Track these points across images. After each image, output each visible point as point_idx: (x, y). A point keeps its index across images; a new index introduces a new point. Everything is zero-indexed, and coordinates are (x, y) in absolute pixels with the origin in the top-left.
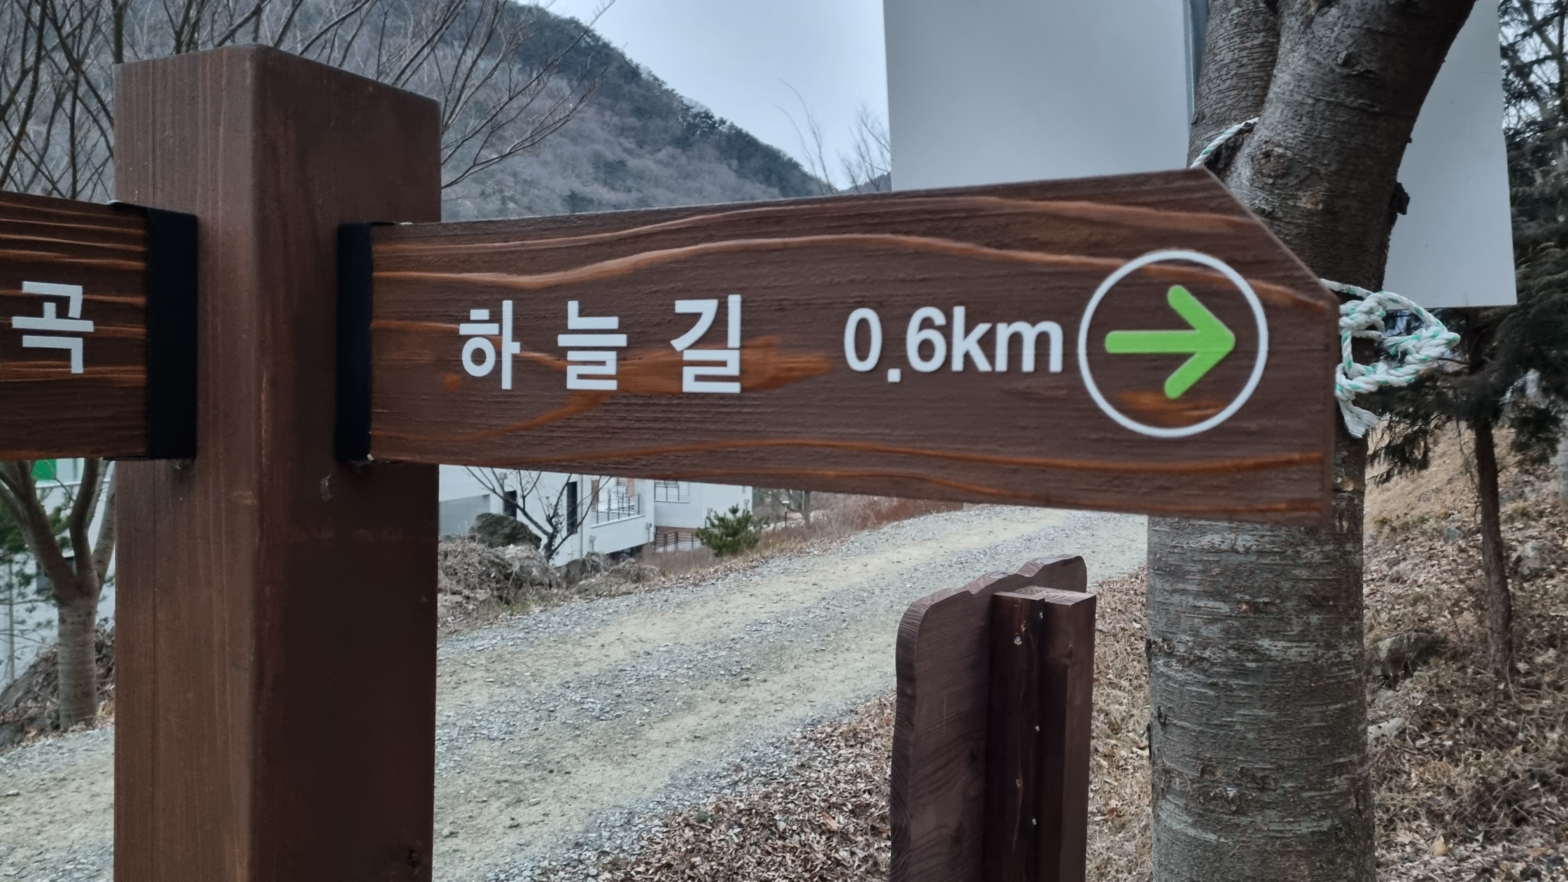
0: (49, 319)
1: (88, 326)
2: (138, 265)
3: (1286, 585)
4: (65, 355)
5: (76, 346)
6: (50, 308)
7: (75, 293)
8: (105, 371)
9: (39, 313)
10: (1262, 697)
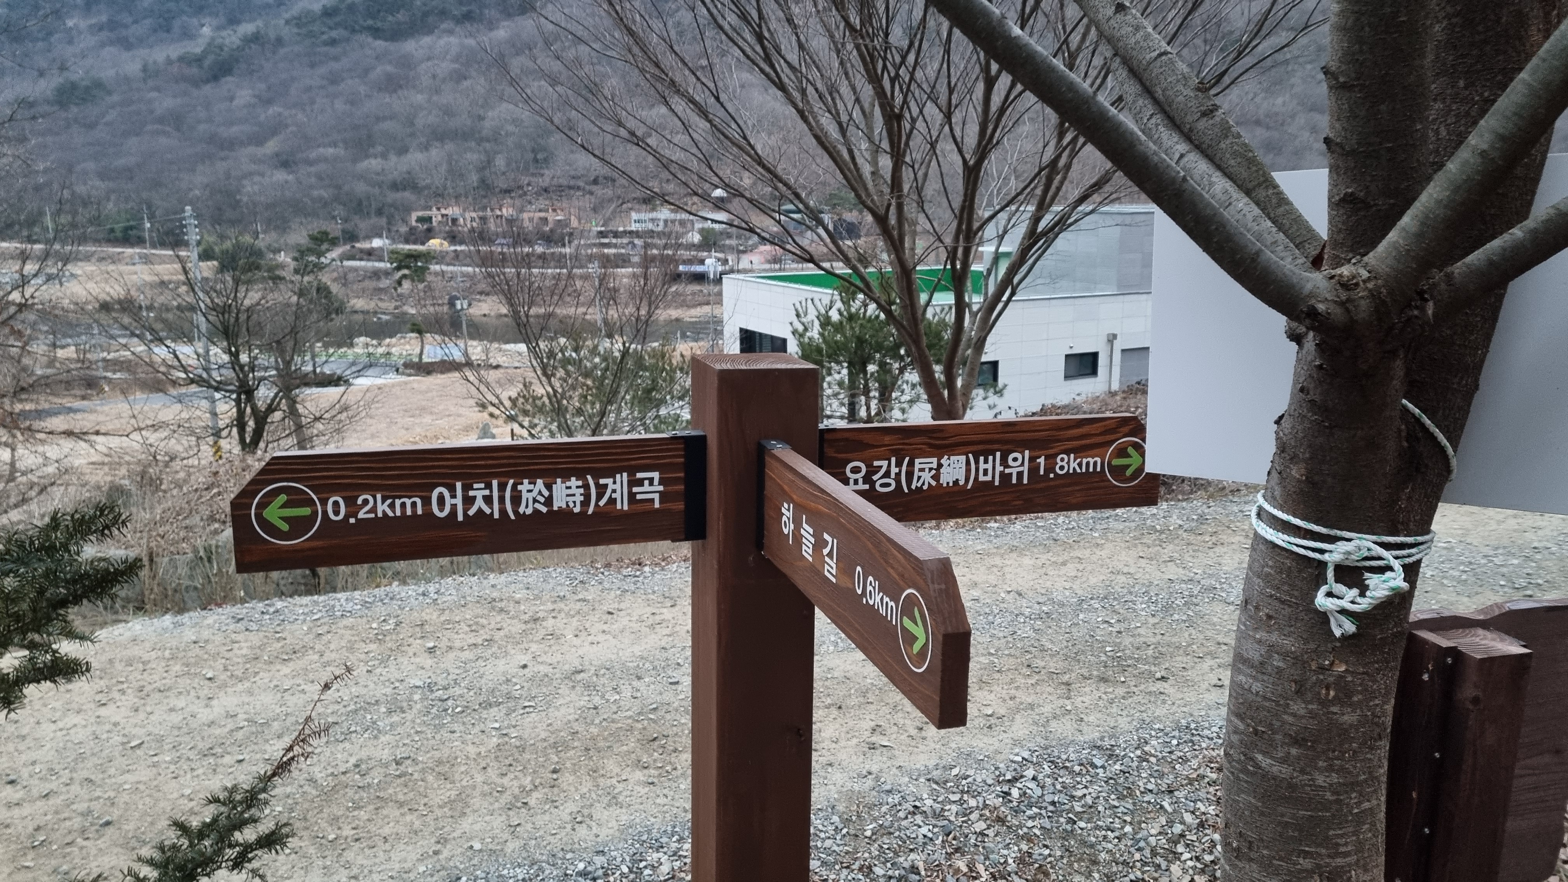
0: (646, 487)
1: (661, 488)
2: (682, 460)
3: (1277, 724)
4: (652, 500)
5: (656, 497)
6: (646, 482)
7: (656, 475)
8: (668, 505)
9: (643, 485)
10: (1255, 792)
